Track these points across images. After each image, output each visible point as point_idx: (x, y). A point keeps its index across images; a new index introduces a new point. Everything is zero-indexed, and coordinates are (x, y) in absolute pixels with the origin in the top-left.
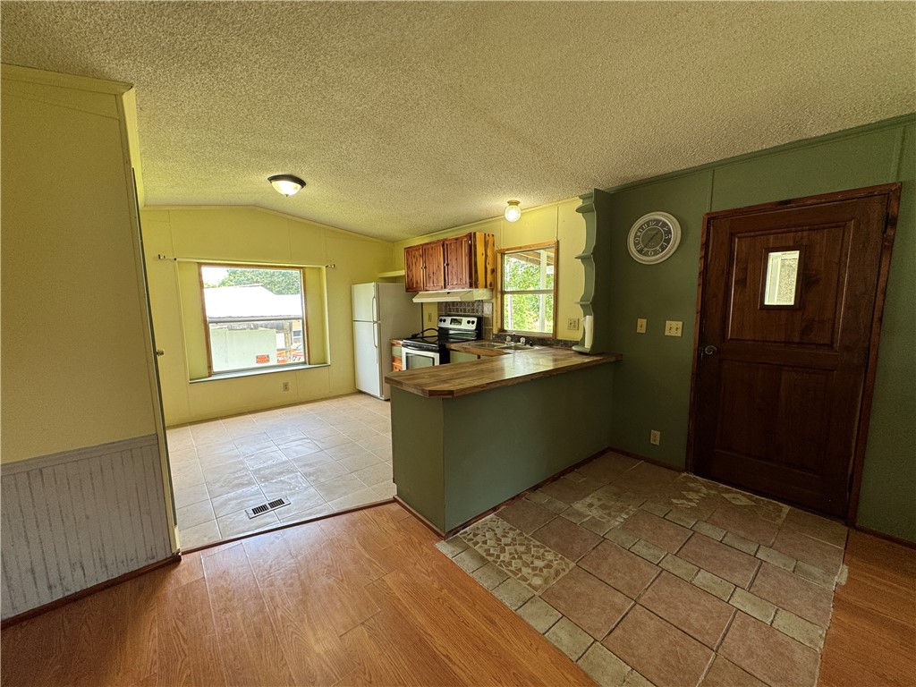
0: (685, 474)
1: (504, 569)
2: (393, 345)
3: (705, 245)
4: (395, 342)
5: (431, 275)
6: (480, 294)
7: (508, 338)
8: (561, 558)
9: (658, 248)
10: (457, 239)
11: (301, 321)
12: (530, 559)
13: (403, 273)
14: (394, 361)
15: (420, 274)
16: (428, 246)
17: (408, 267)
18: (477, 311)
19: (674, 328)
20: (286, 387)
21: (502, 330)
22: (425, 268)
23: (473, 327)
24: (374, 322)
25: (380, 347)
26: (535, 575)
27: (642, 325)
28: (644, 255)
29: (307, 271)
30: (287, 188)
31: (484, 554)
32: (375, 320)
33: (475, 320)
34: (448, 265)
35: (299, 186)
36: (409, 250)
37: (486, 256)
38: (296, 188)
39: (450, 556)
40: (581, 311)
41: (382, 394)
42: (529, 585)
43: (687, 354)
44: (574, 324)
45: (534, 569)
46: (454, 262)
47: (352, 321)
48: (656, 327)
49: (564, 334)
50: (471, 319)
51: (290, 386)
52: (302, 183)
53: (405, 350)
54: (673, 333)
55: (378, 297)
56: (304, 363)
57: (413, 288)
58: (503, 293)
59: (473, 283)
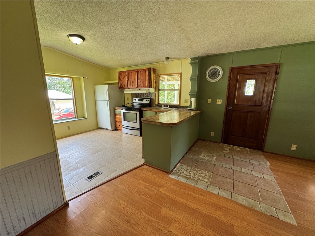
0: (221, 144)
1: (195, 179)
2: (116, 109)
3: (230, 77)
4: (117, 108)
5: (131, 83)
6: (152, 90)
7: (163, 106)
8: (208, 172)
9: (216, 77)
10: (143, 70)
11: (72, 100)
12: (200, 175)
13: (117, 81)
14: (116, 115)
15: (125, 82)
16: (130, 72)
17: (120, 79)
18: (149, 96)
19: (219, 102)
20: (69, 128)
21: (159, 103)
22: (129, 80)
23: (149, 102)
24: (108, 101)
25: (110, 110)
26: (204, 179)
27: (209, 101)
28: (211, 79)
29: (74, 79)
30: (77, 41)
31: (185, 176)
32: (108, 100)
33: (149, 99)
34: (139, 79)
35: (82, 40)
36: (120, 73)
37: (154, 76)
38: (81, 41)
39: (176, 179)
40: (189, 96)
41: (111, 128)
42: (205, 182)
43: (223, 109)
44: (186, 101)
45: (203, 177)
46: (142, 78)
47: (95, 100)
48: (214, 101)
49: (183, 104)
50: (147, 99)
51: (71, 127)
52: (84, 39)
53: (123, 111)
54: (219, 103)
55: (109, 91)
56: (75, 118)
57: (122, 87)
58: (159, 90)
59: (150, 86)
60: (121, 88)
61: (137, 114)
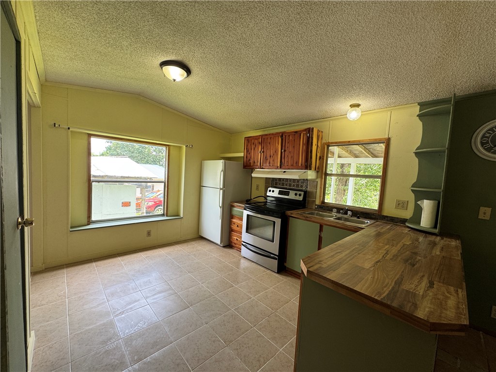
2: (234, 206)
4: (236, 204)
5: (268, 158)
6: (311, 175)
7: (335, 210)
10: (296, 132)
11: (163, 184)
13: (242, 155)
14: (232, 218)
15: (258, 155)
16: (266, 137)
17: (248, 151)
18: (302, 186)
20: (149, 234)
21: (323, 202)
22: (263, 152)
23: (301, 198)
24: (221, 189)
25: (223, 207)
27: (485, 213)
28: (491, 152)
29: (171, 148)
32: (221, 187)
33: (302, 193)
34: (285, 151)
36: (248, 140)
37: (318, 146)
38: (183, 75)
40: (412, 196)
41: (221, 241)
44: (402, 205)
46: (291, 149)
47: (200, 186)
49: (390, 210)
50: (298, 193)
51: (152, 233)
53: (246, 213)
55: (225, 171)
56: (163, 215)
57: (250, 166)
58: (326, 174)
59: (307, 166)
60: (248, 166)
61: (274, 222)
